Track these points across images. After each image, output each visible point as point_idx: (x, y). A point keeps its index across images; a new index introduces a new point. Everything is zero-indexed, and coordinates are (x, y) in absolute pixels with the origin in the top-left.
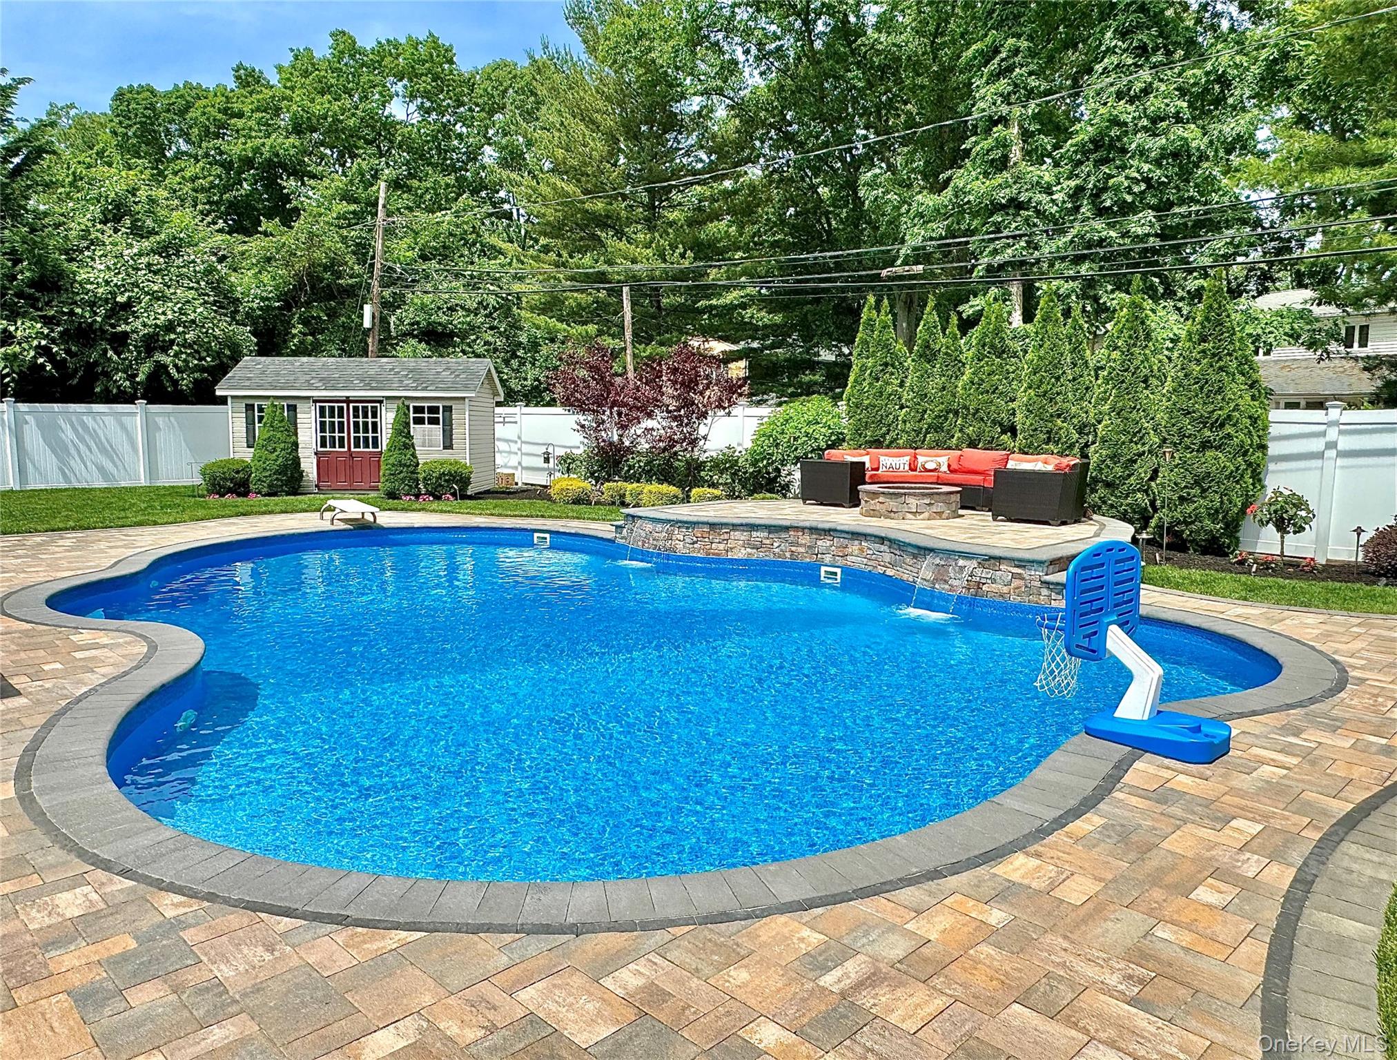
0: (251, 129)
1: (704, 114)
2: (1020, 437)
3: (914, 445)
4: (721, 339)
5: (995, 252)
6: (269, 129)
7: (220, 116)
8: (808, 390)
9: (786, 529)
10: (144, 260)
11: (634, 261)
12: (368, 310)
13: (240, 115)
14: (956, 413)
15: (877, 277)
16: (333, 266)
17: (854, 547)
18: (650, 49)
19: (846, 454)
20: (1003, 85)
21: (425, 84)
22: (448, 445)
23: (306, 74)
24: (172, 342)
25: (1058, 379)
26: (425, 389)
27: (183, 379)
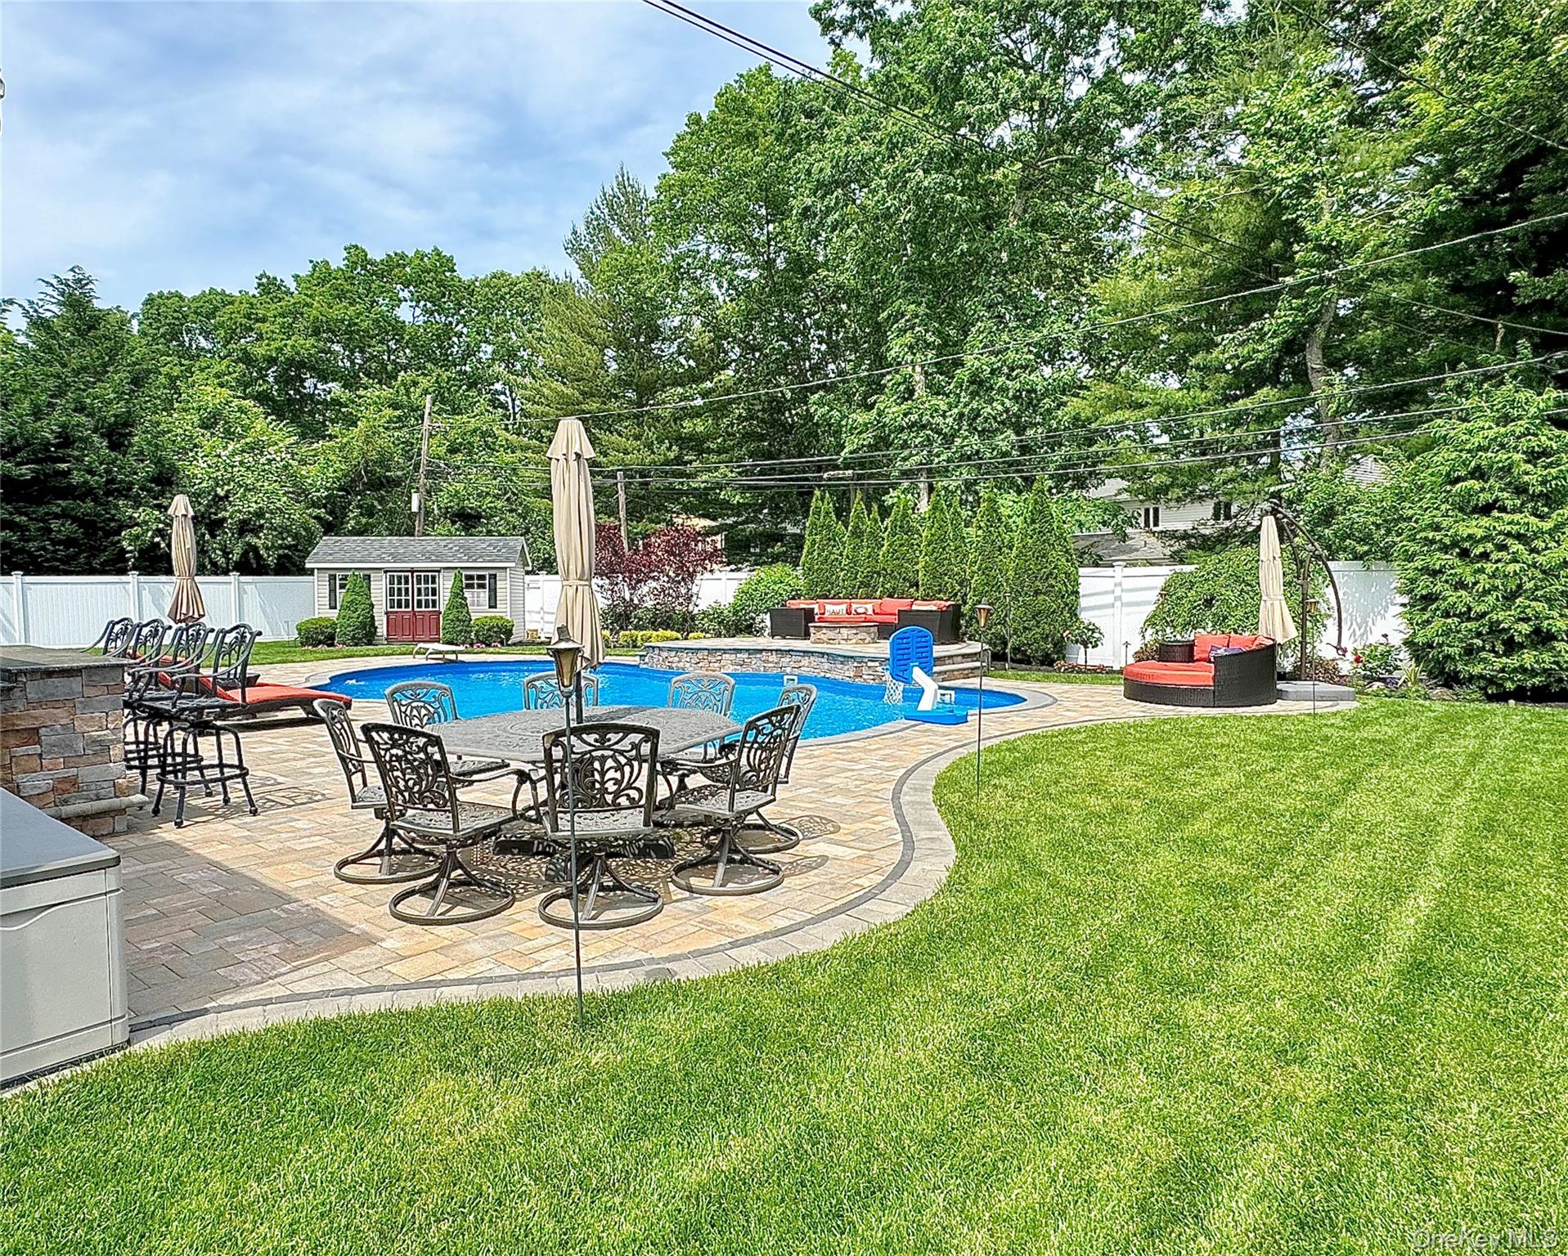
0: (273, 332)
1: (684, 327)
2: (921, 589)
3: (850, 596)
4: (700, 516)
5: (905, 459)
6: (288, 331)
7: (244, 321)
8: (776, 559)
9: (761, 651)
10: (238, 458)
11: (626, 452)
12: (415, 497)
13: (263, 320)
14: (879, 574)
15: (821, 478)
16: (384, 461)
17: (805, 661)
18: (640, 281)
19: (802, 604)
20: (908, 338)
21: (433, 289)
22: (493, 605)
23: (324, 281)
24: (261, 526)
25: (944, 549)
26: (475, 561)
27: (269, 556)
